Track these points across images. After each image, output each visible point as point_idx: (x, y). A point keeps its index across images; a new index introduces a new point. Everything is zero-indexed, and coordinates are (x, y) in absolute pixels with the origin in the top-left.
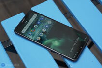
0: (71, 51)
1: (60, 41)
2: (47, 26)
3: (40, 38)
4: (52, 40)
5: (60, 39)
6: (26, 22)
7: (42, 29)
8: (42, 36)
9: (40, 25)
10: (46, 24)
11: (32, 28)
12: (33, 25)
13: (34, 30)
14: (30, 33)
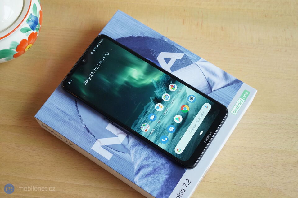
0: (107, 54)
1: (125, 79)
2: (152, 117)
3: (170, 87)
4: (144, 82)
5: (126, 83)
6: (202, 132)
7: (164, 110)
8: (166, 92)
9: (169, 121)
10: (154, 123)
11: (186, 114)
12: (185, 123)
13: (182, 109)
14: (192, 101)
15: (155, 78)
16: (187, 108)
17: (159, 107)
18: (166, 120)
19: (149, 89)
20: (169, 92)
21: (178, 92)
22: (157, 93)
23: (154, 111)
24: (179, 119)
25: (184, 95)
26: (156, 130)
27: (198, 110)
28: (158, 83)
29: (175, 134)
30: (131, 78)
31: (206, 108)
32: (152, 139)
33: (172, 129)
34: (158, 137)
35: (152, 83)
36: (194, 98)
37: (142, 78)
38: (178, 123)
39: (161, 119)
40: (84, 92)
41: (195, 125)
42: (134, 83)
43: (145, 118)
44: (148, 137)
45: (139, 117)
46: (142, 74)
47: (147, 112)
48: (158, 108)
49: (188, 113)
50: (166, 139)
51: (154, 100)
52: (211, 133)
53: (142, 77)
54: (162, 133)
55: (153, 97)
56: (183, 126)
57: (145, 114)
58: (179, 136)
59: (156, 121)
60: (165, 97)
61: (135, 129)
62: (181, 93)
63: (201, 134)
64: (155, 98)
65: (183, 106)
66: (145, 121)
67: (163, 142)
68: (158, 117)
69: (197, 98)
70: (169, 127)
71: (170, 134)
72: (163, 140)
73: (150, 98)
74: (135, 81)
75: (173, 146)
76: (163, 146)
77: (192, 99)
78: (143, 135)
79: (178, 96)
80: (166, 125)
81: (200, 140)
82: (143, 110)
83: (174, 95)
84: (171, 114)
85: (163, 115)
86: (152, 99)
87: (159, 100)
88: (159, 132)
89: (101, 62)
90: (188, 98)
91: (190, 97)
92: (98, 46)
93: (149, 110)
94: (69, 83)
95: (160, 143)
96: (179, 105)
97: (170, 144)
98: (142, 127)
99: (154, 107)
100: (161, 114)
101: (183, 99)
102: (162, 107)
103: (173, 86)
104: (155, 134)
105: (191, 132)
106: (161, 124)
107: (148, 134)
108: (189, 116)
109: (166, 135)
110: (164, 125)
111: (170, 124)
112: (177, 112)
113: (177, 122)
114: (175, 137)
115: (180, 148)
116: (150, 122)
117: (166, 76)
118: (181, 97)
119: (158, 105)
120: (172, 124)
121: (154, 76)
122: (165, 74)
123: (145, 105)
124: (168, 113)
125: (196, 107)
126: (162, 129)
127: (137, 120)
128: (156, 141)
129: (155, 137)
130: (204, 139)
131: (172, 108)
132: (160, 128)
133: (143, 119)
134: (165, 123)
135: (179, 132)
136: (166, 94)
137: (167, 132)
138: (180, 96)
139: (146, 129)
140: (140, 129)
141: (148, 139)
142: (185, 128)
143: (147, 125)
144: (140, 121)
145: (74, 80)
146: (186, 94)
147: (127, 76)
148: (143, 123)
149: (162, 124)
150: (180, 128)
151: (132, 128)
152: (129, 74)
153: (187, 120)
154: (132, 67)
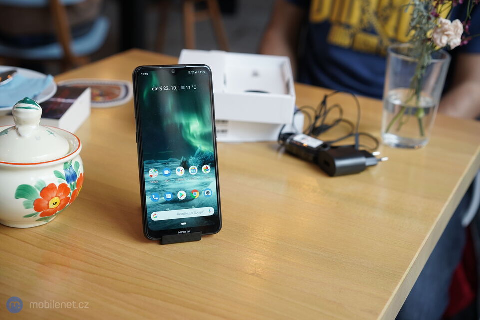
0: (194, 87)
1: (184, 122)
2: (167, 172)
3: (205, 167)
4: (193, 140)
5: (181, 125)
6: (185, 224)
7: (181, 177)
8: (198, 166)
9: (175, 189)
10: (163, 178)
11: (191, 199)
12: (183, 204)
13: (193, 192)
14: (206, 195)
15: (203, 148)
16: (197, 195)
17: (180, 172)
18: (173, 186)
19: (190, 150)
20: (200, 169)
21: (206, 176)
22: (192, 160)
23: (173, 169)
24: (182, 196)
25: (207, 184)
26: (158, 184)
27: (202, 205)
28: (201, 153)
29: (166, 203)
30: (188, 126)
31: (209, 212)
32: (148, 187)
33: (169, 196)
34: (153, 191)
35: (197, 148)
36: (210, 194)
37: (195, 135)
38: (178, 198)
39: (170, 181)
40: (145, 94)
41: (187, 214)
42: (186, 133)
43: (161, 166)
44: (147, 182)
45: (159, 161)
46: (199, 134)
47: (168, 164)
48: (179, 170)
49: (193, 199)
50: (157, 199)
51: (183, 162)
52: (189, 232)
53: (197, 135)
54: (160, 191)
55: (185, 159)
56: (179, 204)
57: (165, 164)
58: (168, 208)
59: (166, 178)
60: (193, 169)
61: (145, 166)
62: (207, 180)
63: (183, 224)
64: (186, 161)
65: (196, 191)
66: (160, 168)
67: (152, 198)
68: (171, 177)
69: (211, 197)
70: (169, 193)
71: (164, 198)
72: (154, 196)
73: (183, 157)
74: (188, 132)
75: (155, 209)
76: (149, 201)
77: (208, 193)
78: (146, 176)
79: (202, 179)
80: (169, 189)
81: (177, 228)
82: (167, 160)
83: (200, 176)
84: (182, 186)
85: (175, 180)
86: (183, 159)
87: (186, 166)
88: (159, 188)
89: (183, 88)
90: (206, 190)
91: (208, 191)
92: (196, 73)
93: (171, 165)
94: (143, 74)
95: (149, 197)
96: (195, 187)
97: (155, 205)
98: (153, 170)
99: (177, 166)
100: (175, 178)
101: (202, 186)
102: (182, 173)
103: (207, 168)
104: (155, 186)
105: (178, 214)
106: (167, 184)
107: (150, 180)
108: (191, 203)
109: (161, 196)
110: (167, 187)
111: (172, 191)
112: (188, 190)
113: (179, 196)
114: (164, 205)
115: (158, 216)
116: (162, 173)
117: (212, 156)
118: (203, 183)
119: (182, 168)
120: (174, 194)
121: (205, 145)
122: (213, 153)
123: (173, 158)
124: (180, 182)
125: (203, 202)
126: (163, 189)
127: (155, 162)
128: (149, 191)
129: (151, 188)
130: (180, 230)
131: (188, 183)
132: (163, 186)
133: (160, 165)
134: (170, 187)
135: (171, 205)
136: (196, 168)
137: (163, 195)
138: (203, 181)
139: (153, 174)
140: (149, 170)
141: (146, 183)
142: (178, 207)
143: (157, 173)
144: (156, 164)
145: (150, 76)
146: (209, 185)
147: (187, 122)
148: (156, 168)
149: (167, 186)
150: (176, 203)
151: (145, 162)
152: (190, 122)
153: (186, 203)
154: (199, 119)
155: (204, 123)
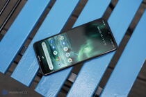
15: (79, 56)
17: (66, 49)
20: (69, 58)
22: (72, 53)
23: (66, 46)
24: (55, 53)
27: (53, 63)
28: (77, 56)
30: (87, 47)
32: (55, 37)
33: (54, 47)
35: (78, 53)
43: (66, 40)
49: (55, 58)
53: (84, 52)
56: (51, 52)
60: (68, 54)
63: (43, 57)
65: (59, 59)
69: (58, 67)
75: (47, 43)
78: (60, 35)
81: (41, 55)
82: (69, 42)
83: (66, 58)
84: (60, 52)
86: (72, 49)
87: (69, 51)
89: (103, 39)
91: (61, 64)
92: (112, 43)
95: (51, 39)
103: (70, 61)
104: (56, 40)
109: (53, 44)
111: (56, 48)
114: (49, 46)
116: (63, 41)
135: (50, 49)
136: (69, 56)
140: (63, 35)
146: (63, 64)
148: (64, 38)
149: (58, 45)
151: (66, 33)
155: (90, 53)
